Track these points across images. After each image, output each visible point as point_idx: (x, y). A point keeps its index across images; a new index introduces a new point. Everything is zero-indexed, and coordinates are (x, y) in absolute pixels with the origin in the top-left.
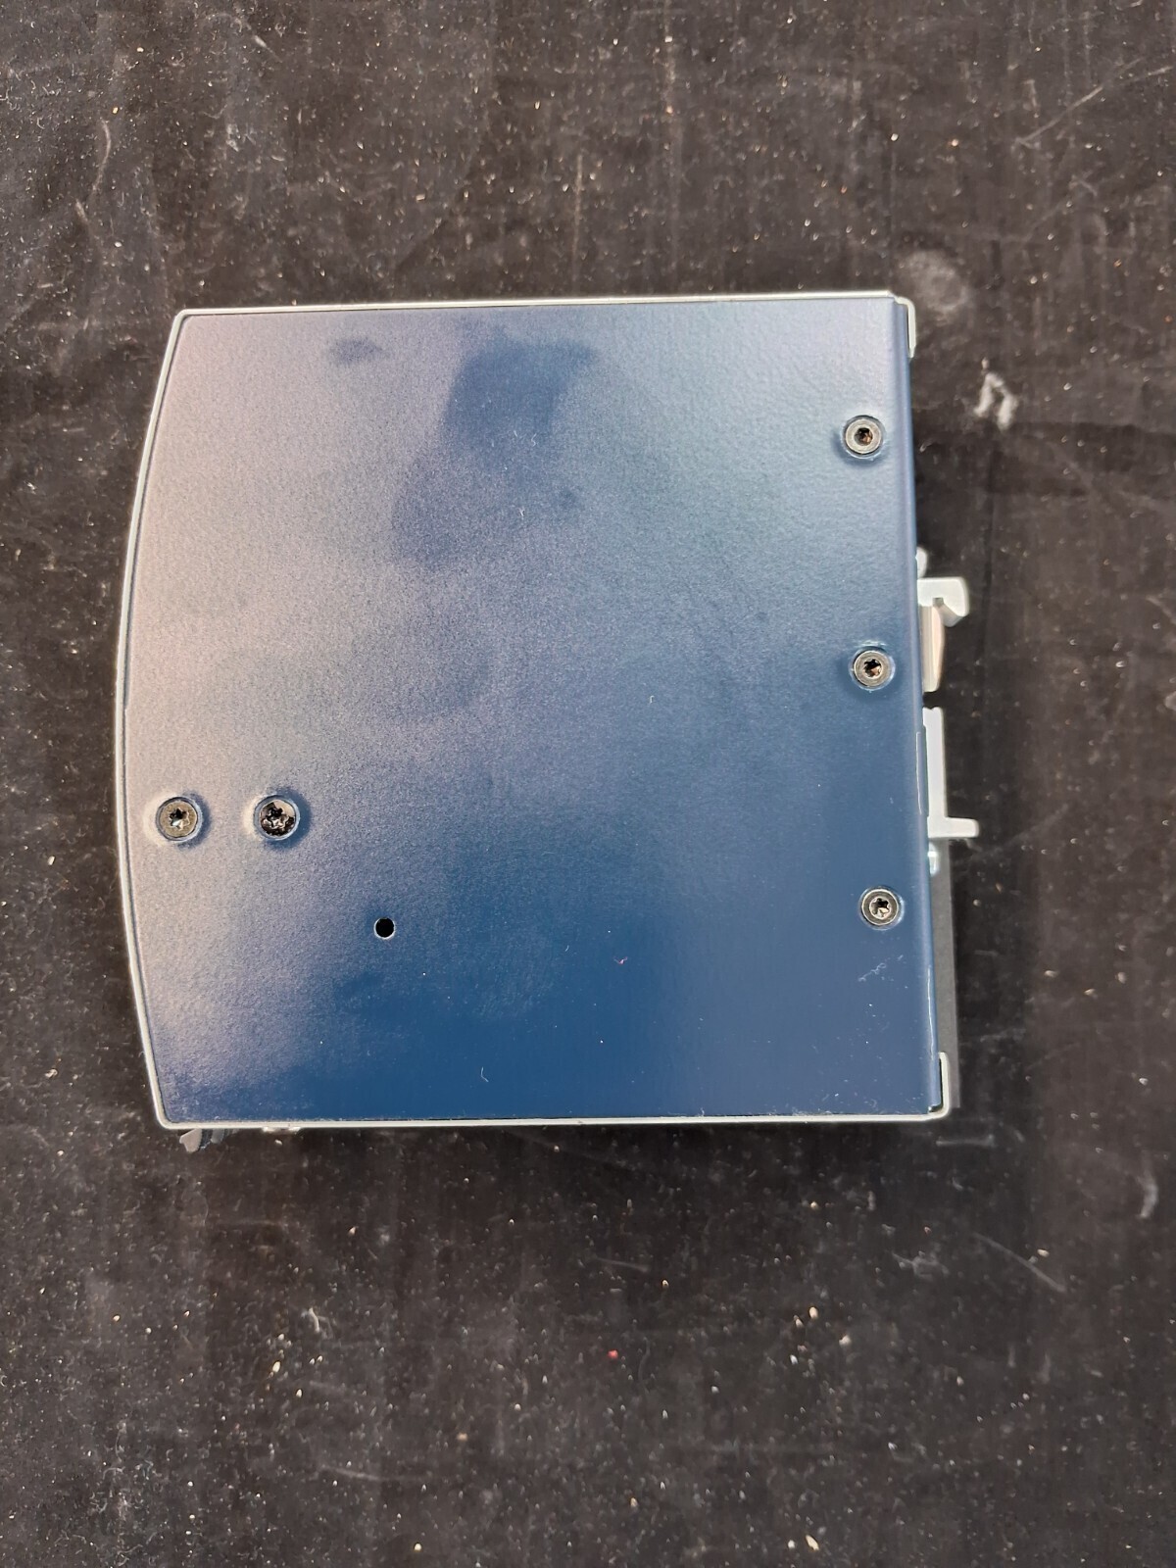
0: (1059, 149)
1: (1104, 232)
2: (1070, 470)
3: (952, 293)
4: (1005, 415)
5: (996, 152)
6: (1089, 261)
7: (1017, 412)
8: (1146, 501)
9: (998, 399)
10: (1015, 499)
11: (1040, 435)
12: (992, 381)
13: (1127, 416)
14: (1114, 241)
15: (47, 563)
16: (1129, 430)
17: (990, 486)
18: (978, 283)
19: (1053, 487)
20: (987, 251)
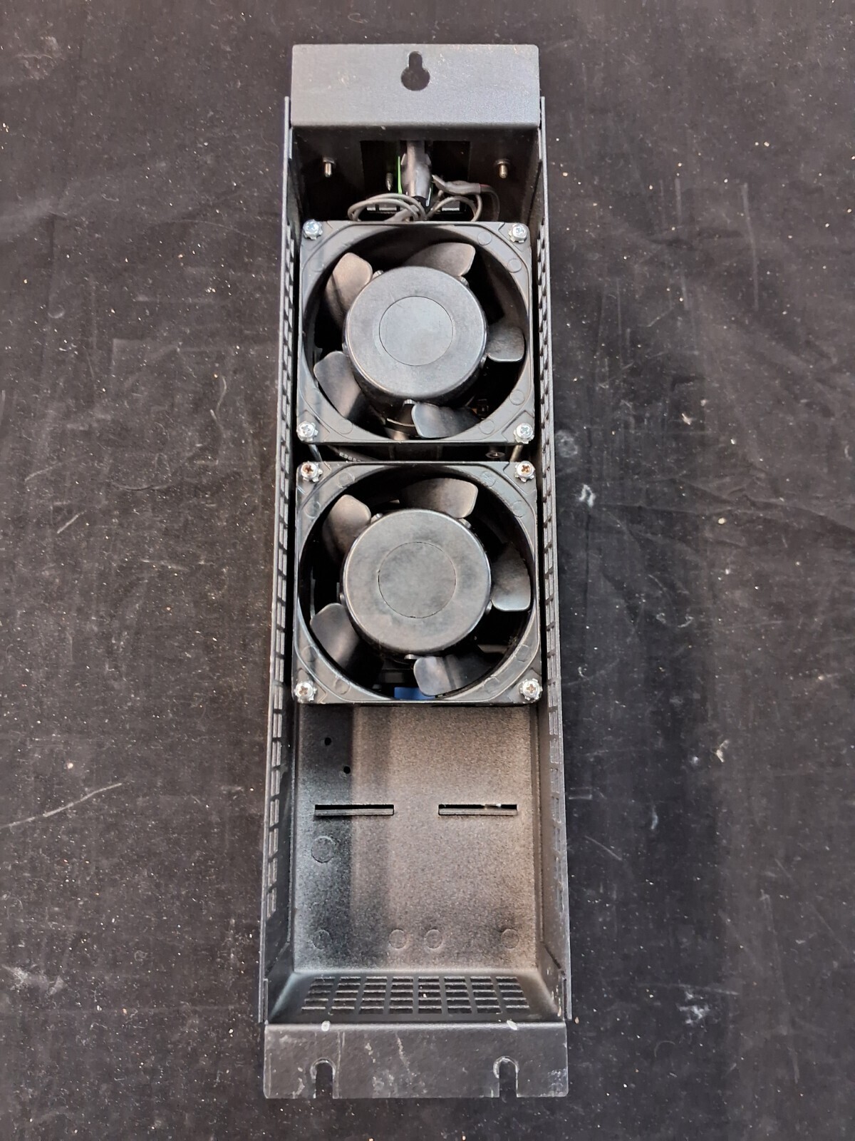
0: (617, 388)
2: (618, 524)
3: (572, 449)
4: (591, 502)
5: (591, 390)
7: (595, 501)
9: (588, 494)
10: (597, 534)
11: (604, 509)
12: (586, 487)
13: (639, 502)
14: (639, 426)
15: (200, 560)
16: (640, 508)
17: (588, 529)
18: (582, 444)
19: (610, 530)
20: (585, 433)
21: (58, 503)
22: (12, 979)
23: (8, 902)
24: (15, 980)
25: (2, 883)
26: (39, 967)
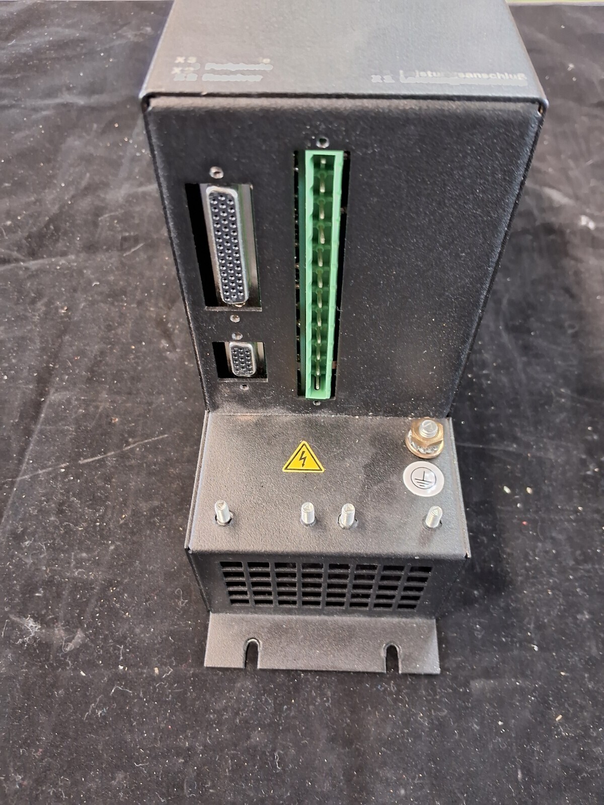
21: (127, 234)
22: (21, 630)
23: (30, 547)
24: (24, 632)
25: (25, 529)
26: (56, 619)
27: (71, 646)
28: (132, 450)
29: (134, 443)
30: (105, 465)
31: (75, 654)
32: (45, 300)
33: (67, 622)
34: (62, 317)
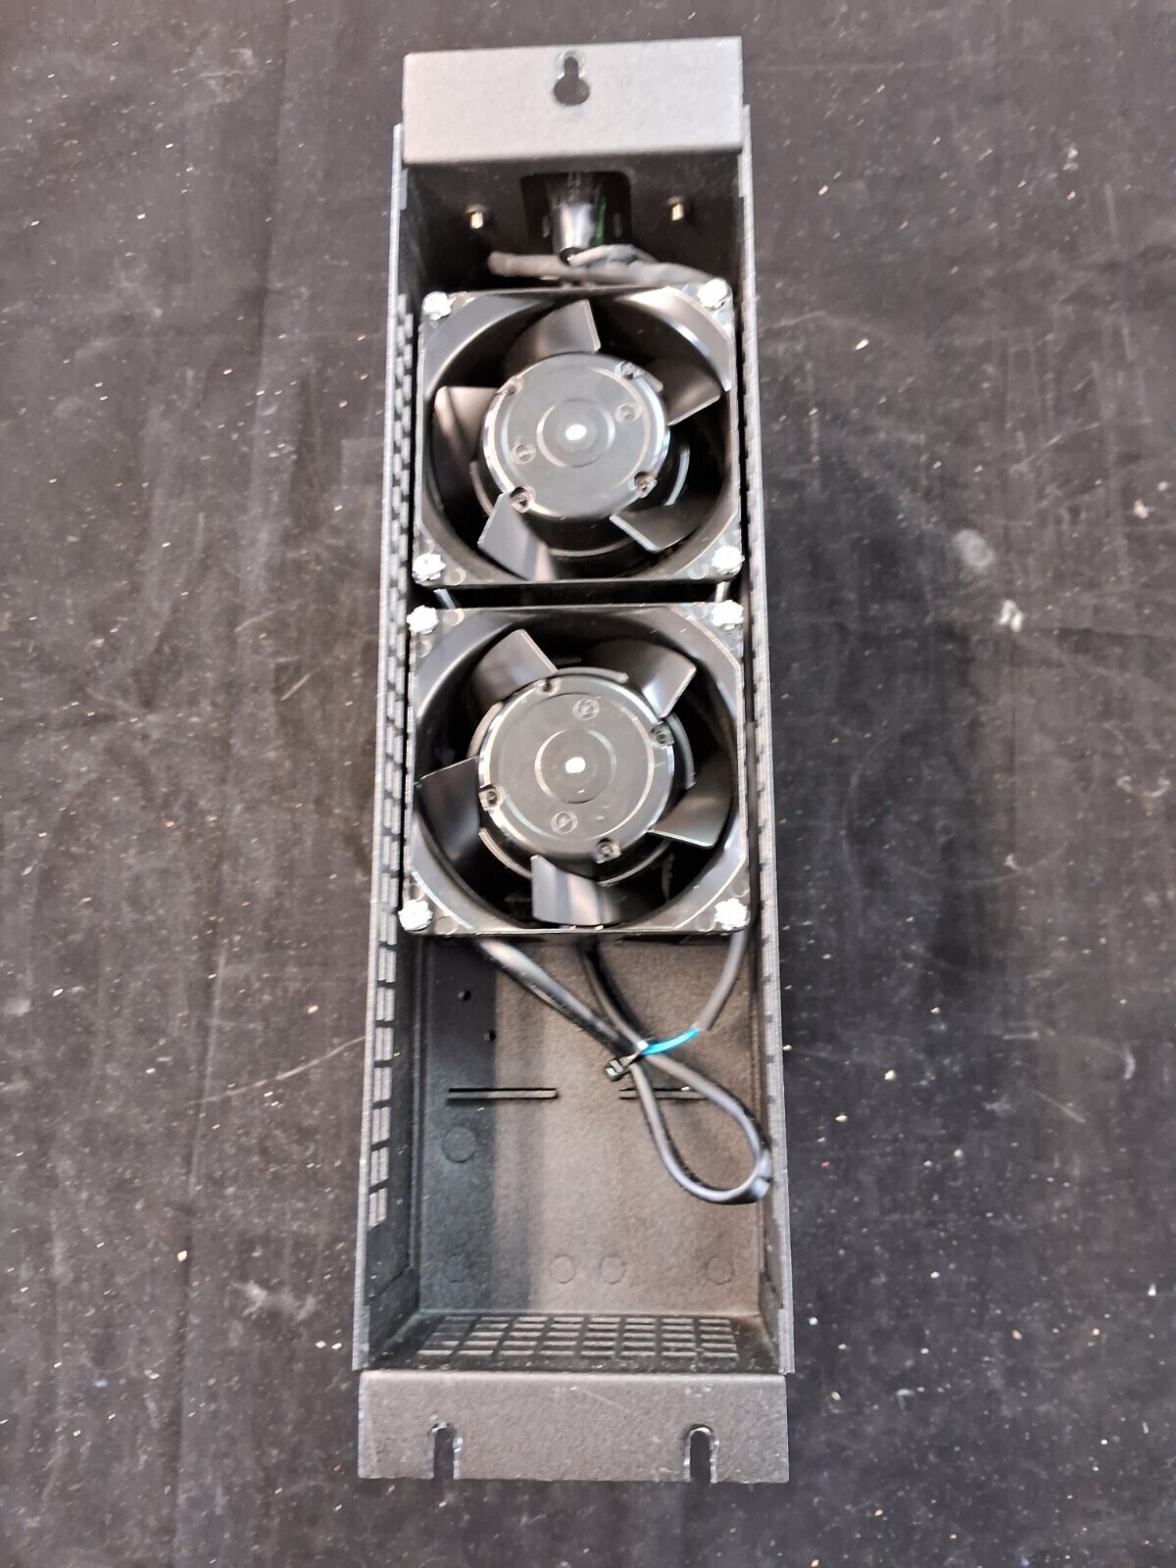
0: (1039, 471)
1: (1066, 516)
2: (1055, 653)
3: (983, 555)
4: (1017, 622)
5: (1002, 474)
6: (1059, 535)
7: (1023, 623)
8: (1100, 671)
9: (1013, 615)
10: (1025, 670)
11: (1036, 634)
12: (1008, 605)
13: (1086, 622)
14: (1074, 521)
16: (1087, 632)
17: (1012, 663)
18: (996, 547)
19: (1046, 663)
20: (1001, 531)
21: (282, 660)
22: (245, 1299)
23: (235, 1197)
24: (249, 1302)
25: (225, 1173)
26: (281, 1284)
27: (302, 1315)
28: (339, 1055)
29: (340, 1044)
30: (309, 1081)
31: (308, 1323)
32: (183, 798)
33: (295, 1288)
34: (213, 830)
